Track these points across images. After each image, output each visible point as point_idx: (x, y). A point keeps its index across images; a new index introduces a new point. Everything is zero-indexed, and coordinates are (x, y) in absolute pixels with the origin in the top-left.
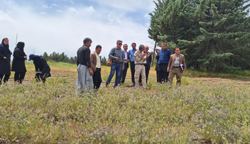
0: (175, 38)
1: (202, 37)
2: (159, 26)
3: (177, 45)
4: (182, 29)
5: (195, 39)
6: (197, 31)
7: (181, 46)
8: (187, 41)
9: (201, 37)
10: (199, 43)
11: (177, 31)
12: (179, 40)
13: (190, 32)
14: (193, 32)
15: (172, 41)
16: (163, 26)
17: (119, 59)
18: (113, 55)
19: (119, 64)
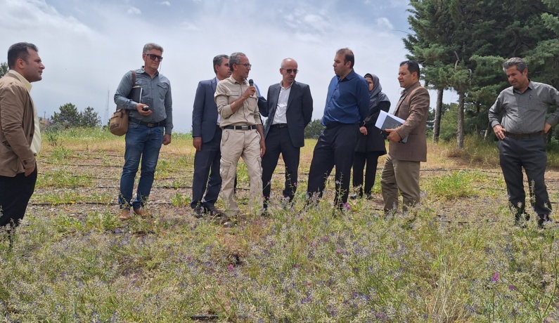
0: (469, 54)
1: (552, 45)
2: (423, 22)
3: (473, 72)
4: (490, 25)
5: (530, 51)
6: (539, 29)
7: (484, 75)
8: (502, 59)
9: (549, 44)
10: (542, 62)
11: (476, 32)
12: (474, 57)
13: (517, 32)
14: (524, 33)
15: (459, 62)
16: (435, 21)
17: (146, 110)
18: (128, 97)
19: (153, 129)
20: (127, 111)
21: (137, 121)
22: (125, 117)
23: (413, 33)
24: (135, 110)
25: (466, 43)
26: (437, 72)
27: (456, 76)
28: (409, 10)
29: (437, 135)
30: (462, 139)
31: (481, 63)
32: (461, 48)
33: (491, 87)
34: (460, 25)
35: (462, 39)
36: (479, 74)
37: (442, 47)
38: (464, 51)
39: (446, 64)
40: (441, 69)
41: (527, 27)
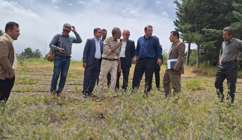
0: (202, 28)
2: (182, 14)
3: (203, 36)
4: (211, 16)
6: (232, 18)
7: (208, 37)
8: (216, 30)
9: (236, 24)
11: (205, 19)
12: (204, 29)
13: (222, 19)
14: (225, 19)
15: (197, 32)
16: (187, 14)
17: (63, 51)
18: (55, 45)
19: (66, 59)
20: (55, 51)
21: (59, 56)
22: (54, 54)
23: (178, 19)
24: (58, 51)
25: (200, 23)
26: (188, 36)
27: (196, 37)
28: (176, 9)
29: (188, 63)
30: (199, 64)
31: (207, 32)
32: (198, 26)
33: (211, 42)
34: (198, 16)
35: (199, 22)
36: (206, 37)
37: (190, 25)
38: (199, 27)
39: (192, 32)
40: (190, 34)
41: (227, 17)
